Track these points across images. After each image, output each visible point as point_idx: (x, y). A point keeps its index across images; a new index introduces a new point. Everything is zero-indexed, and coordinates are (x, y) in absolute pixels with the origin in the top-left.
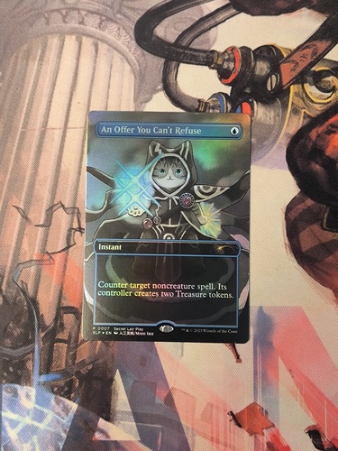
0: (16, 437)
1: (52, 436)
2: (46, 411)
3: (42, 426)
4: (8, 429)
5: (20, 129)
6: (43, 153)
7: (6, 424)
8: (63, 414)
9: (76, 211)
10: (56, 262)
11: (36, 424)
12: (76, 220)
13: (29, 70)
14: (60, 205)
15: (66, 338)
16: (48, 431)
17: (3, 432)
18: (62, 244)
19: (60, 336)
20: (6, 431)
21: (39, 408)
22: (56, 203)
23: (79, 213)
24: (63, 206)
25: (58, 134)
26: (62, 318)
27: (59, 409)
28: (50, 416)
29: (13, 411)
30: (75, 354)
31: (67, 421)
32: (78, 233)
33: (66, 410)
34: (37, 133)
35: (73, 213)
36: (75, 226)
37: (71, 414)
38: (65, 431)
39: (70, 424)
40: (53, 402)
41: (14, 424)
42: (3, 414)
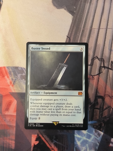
0: (80, 144)
1: (93, 144)
2: (91, 135)
3: (90, 140)
4: (77, 141)
5: (82, 29)
6: (91, 38)
7: (76, 139)
8: (98, 136)
9: (103, 60)
10: (95, 79)
11: (87, 139)
12: (102, 63)
13: (86, 7)
14: (96, 58)
15: (99, 108)
16: (92, 143)
17: (75, 142)
18: (97, 72)
19: (96, 107)
20: (76, 142)
21: (89, 133)
22: (95, 56)
23: (104, 61)
24: (98, 58)
25: (96, 31)
26: (97, 100)
27: (96, 134)
28: (93, 137)
29: (79, 134)
30: (102, 114)
31: (99, 139)
32: (103, 68)
33: (99, 135)
34: (88, 30)
35: (101, 61)
36: (102, 65)
37: (101, 136)
38: (99, 143)
39: (100, 140)
40: (94, 131)
41: (79, 139)
42: (75, 135)
